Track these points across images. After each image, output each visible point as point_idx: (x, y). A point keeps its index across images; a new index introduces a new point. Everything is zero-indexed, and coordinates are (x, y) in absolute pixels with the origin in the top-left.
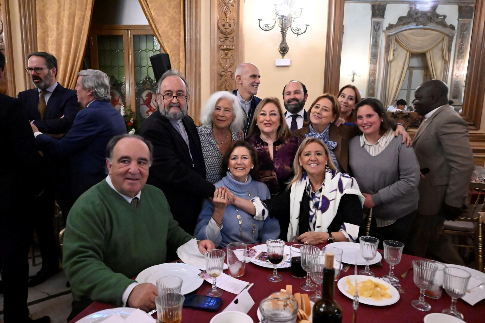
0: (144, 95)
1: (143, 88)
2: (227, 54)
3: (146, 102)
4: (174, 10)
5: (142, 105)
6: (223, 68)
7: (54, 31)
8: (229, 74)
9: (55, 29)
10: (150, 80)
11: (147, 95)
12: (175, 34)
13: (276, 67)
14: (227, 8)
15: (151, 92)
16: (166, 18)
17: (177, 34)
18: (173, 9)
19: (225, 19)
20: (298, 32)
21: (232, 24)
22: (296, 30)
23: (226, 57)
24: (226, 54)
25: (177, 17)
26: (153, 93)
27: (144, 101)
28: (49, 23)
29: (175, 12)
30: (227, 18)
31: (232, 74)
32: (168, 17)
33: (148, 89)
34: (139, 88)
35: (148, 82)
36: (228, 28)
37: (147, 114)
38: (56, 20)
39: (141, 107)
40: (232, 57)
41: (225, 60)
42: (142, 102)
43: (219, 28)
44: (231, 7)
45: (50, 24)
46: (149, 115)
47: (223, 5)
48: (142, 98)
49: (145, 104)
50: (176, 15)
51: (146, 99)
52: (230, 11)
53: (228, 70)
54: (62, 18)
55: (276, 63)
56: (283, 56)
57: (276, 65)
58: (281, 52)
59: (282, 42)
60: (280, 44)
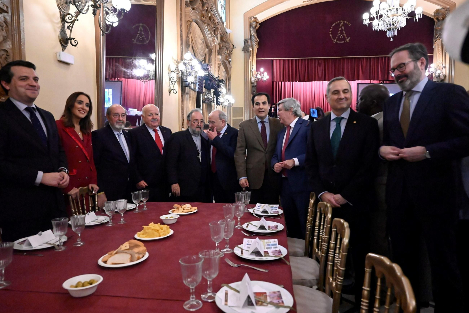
13: (58, 62)
55: (60, 55)
56: (63, 49)
57: (58, 59)
58: (63, 43)
59: (61, 29)
60: (60, 32)
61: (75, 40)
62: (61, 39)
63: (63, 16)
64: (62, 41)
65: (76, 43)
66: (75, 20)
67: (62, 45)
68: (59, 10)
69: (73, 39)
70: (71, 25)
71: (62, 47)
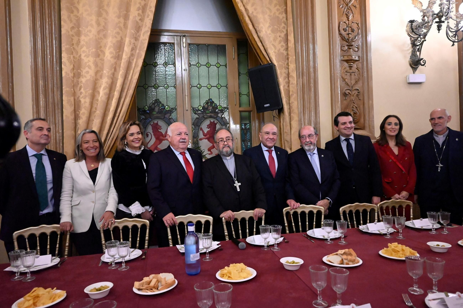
0: (205, 126)
1: (203, 117)
2: (352, 67)
3: (208, 136)
4: (276, 8)
5: (201, 139)
6: (348, 85)
7: (92, 26)
8: (355, 93)
9: (94, 23)
10: (213, 105)
11: (209, 126)
12: (279, 39)
13: (408, 84)
14: (349, 9)
15: (214, 121)
16: (267, 16)
17: (281, 39)
18: (275, 6)
19: (347, 22)
20: (454, 39)
21: (356, 29)
22: (452, 36)
23: (351, 71)
24: (350, 67)
25: (281, 16)
26: (217, 123)
27: (204, 135)
28: (82, 13)
29: (278, 10)
30: (348, 20)
31: (358, 93)
32: (269, 16)
33: (211, 117)
34: (198, 117)
35: (211, 108)
36: (351, 34)
37: (209, 152)
38: (95, 9)
39: (200, 142)
40: (357, 71)
41: (349, 74)
42: (201, 136)
43: (340, 34)
44: (353, 8)
45: (85, 15)
46: (212, 153)
47: (343, 4)
48: (201, 129)
49: (206, 139)
50: (279, 14)
51: (208, 132)
52: (353, 13)
53: (354, 88)
54: (105, 8)
55: (409, 78)
56: (414, 71)
57: (408, 82)
58: (413, 66)
59: (412, 54)
60: (410, 56)
61: (423, 59)
62: (411, 63)
63: (413, 41)
64: (412, 64)
65: (424, 62)
66: (423, 41)
67: (412, 67)
68: (409, 38)
69: (422, 59)
70: (420, 47)
71: (413, 70)
